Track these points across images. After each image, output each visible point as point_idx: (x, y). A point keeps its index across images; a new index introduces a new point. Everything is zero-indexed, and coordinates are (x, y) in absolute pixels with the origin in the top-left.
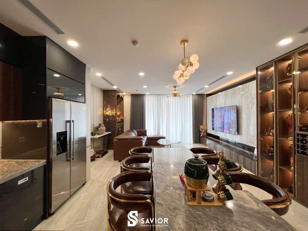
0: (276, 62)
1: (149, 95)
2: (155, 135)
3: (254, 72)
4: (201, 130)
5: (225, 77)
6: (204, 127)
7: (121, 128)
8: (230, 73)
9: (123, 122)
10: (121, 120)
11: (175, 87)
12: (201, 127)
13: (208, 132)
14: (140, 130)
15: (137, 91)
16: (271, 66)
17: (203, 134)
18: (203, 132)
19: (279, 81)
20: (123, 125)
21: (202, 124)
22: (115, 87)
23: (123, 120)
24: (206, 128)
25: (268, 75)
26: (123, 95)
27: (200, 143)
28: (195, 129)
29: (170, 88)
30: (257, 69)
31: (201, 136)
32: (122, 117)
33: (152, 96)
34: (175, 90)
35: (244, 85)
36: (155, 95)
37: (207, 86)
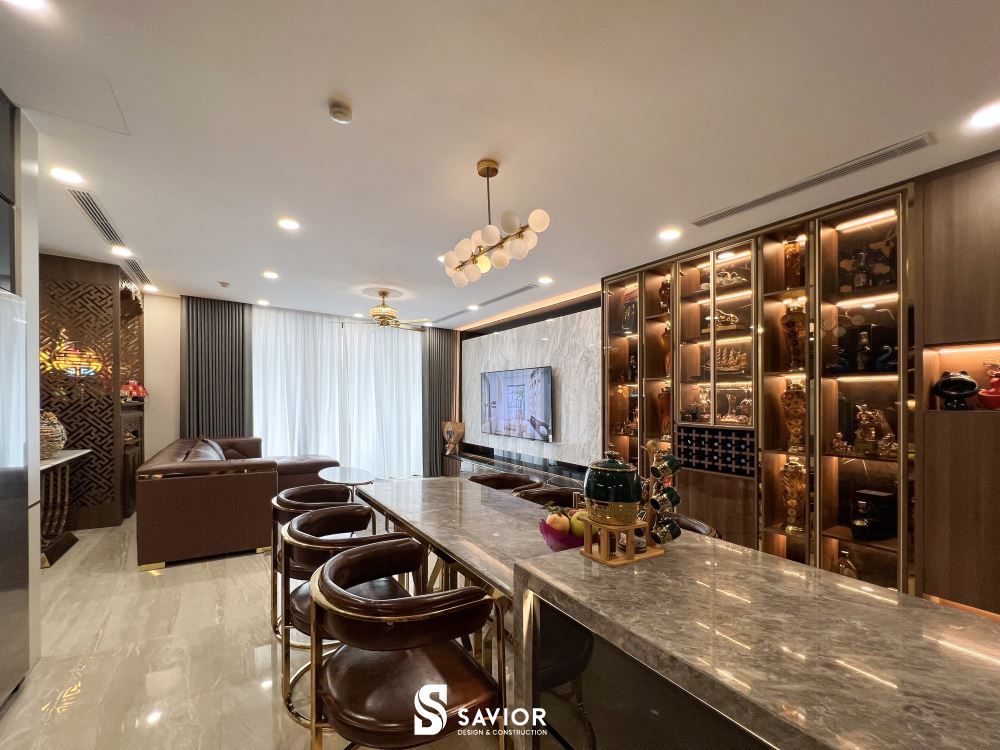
0: (641, 273)
1: (270, 308)
2: (293, 457)
3: (597, 288)
4: (447, 437)
5: (532, 290)
6: (456, 427)
7: (135, 433)
8: (545, 281)
9: (141, 408)
10: (134, 398)
11: (384, 294)
12: (448, 427)
13: (468, 440)
14: (231, 440)
15: (224, 284)
16: (631, 280)
17: (452, 446)
18: (452, 440)
19: (646, 315)
20: (141, 419)
21: (448, 419)
22: (120, 253)
23: (141, 399)
24: (461, 430)
25: (622, 299)
26: (143, 294)
27: (443, 474)
28: (430, 434)
29: (366, 296)
30: (603, 280)
31: (447, 453)
32: (135, 388)
33: (281, 314)
34: (384, 305)
35: (569, 316)
36: (293, 314)
37: (474, 308)
